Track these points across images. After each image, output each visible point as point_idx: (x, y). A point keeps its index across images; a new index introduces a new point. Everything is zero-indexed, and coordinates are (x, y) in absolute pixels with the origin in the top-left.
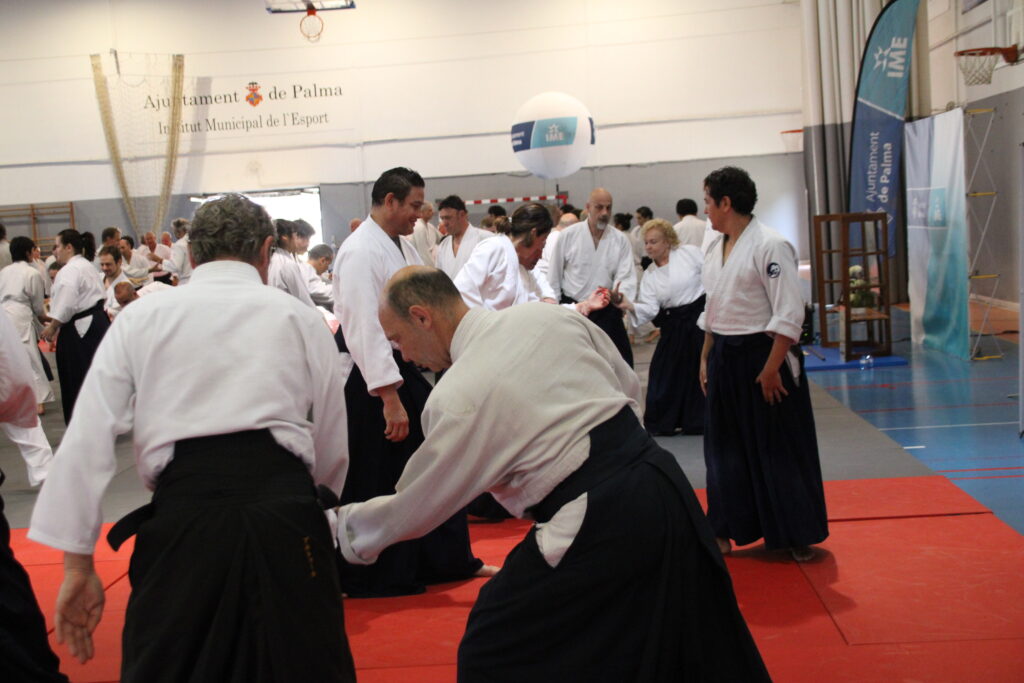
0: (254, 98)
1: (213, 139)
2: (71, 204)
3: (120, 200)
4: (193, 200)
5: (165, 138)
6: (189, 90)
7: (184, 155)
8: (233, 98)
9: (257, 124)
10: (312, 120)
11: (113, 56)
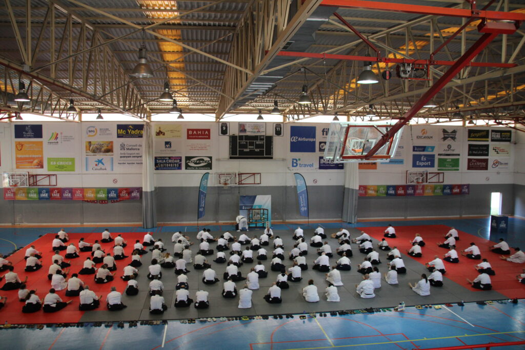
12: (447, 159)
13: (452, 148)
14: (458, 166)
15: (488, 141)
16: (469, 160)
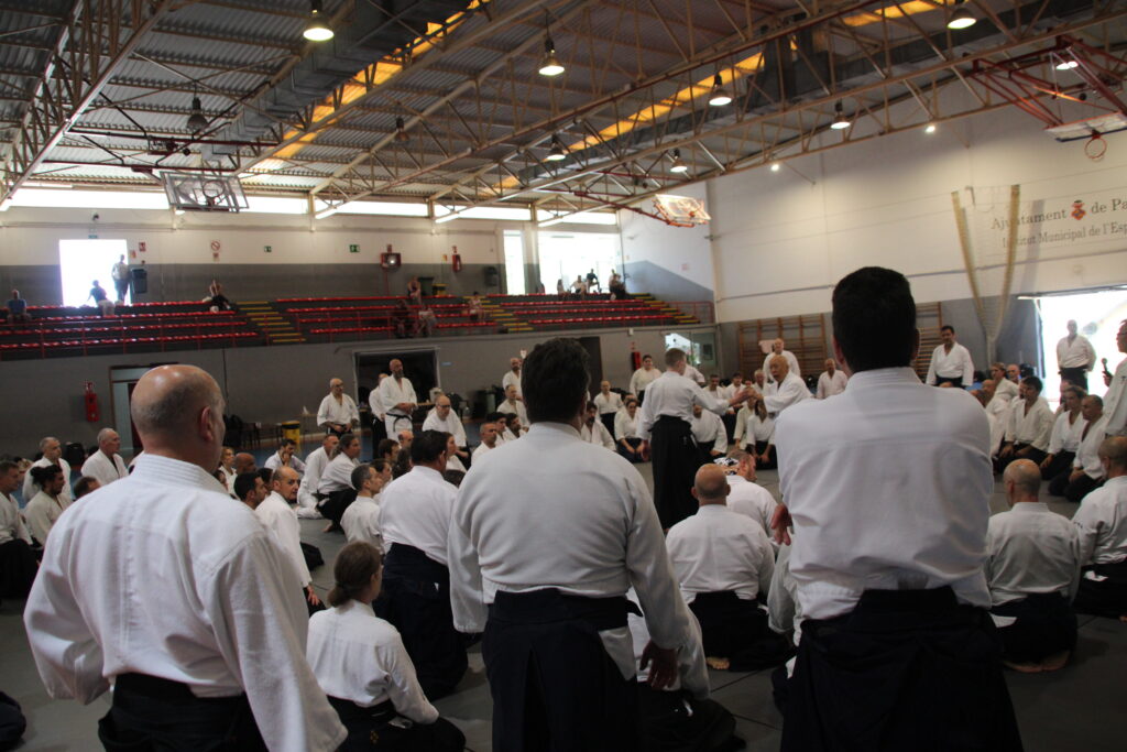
0: (1079, 213)
1: (1045, 248)
2: (939, 305)
3: (972, 299)
4: (1020, 298)
5: (1005, 250)
6: (1024, 211)
7: (1020, 263)
9: (1079, 235)
11: (969, 192)
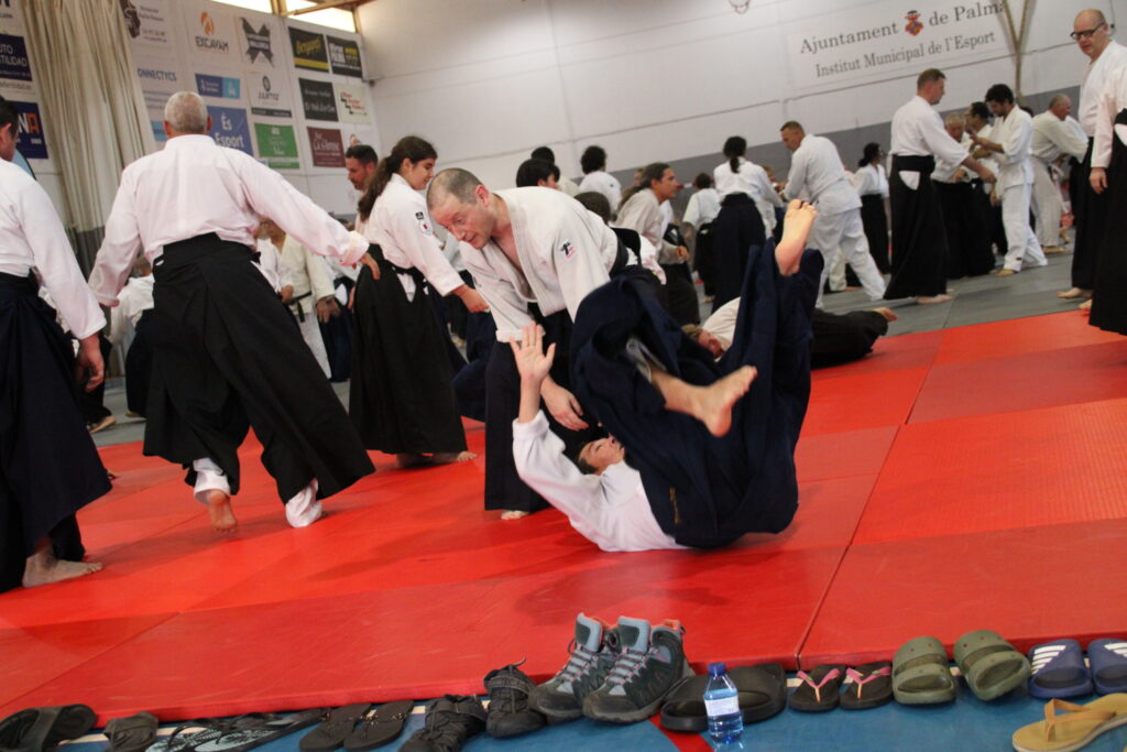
8: (892, 29)
10: (977, 41)
12: (270, 127)
13: (271, 91)
14: (296, 155)
15: (326, 71)
16: (311, 131)
